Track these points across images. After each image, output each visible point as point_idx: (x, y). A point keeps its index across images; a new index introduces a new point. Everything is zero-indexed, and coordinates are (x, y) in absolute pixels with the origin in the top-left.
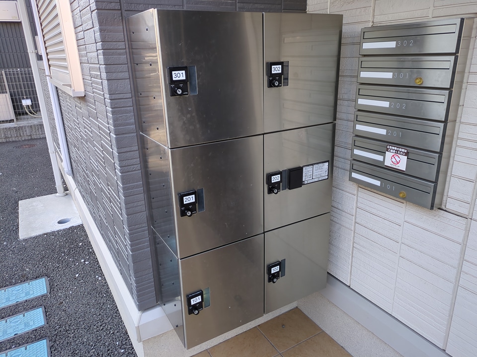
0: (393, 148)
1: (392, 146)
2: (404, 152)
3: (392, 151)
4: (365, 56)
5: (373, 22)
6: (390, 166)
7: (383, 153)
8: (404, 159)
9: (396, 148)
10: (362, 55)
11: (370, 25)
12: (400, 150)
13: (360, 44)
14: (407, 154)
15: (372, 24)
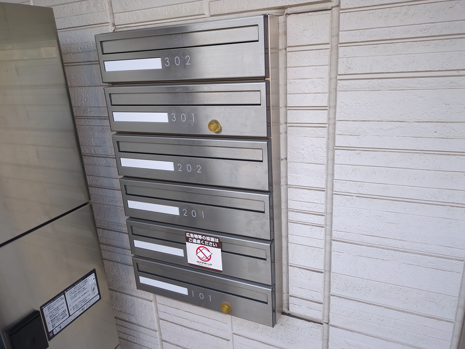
0: (196, 236)
1: (194, 234)
2: (215, 243)
3: (194, 241)
4: (114, 84)
5: (114, 25)
6: (197, 264)
7: (182, 245)
8: (217, 253)
9: (200, 237)
10: (109, 83)
11: (111, 29)
12: (208, 239)
13: (100, 64)
14: (219, 245)
15: (113, 28)
